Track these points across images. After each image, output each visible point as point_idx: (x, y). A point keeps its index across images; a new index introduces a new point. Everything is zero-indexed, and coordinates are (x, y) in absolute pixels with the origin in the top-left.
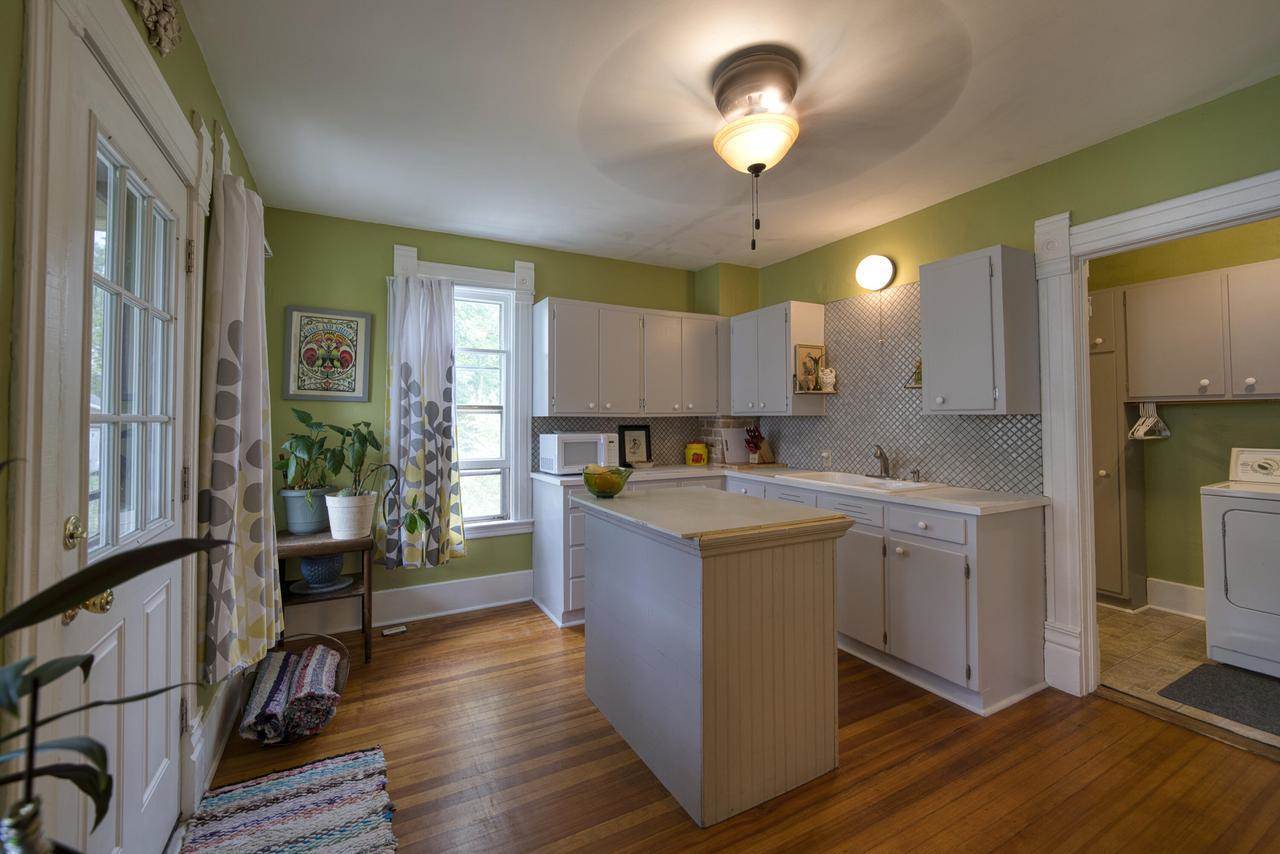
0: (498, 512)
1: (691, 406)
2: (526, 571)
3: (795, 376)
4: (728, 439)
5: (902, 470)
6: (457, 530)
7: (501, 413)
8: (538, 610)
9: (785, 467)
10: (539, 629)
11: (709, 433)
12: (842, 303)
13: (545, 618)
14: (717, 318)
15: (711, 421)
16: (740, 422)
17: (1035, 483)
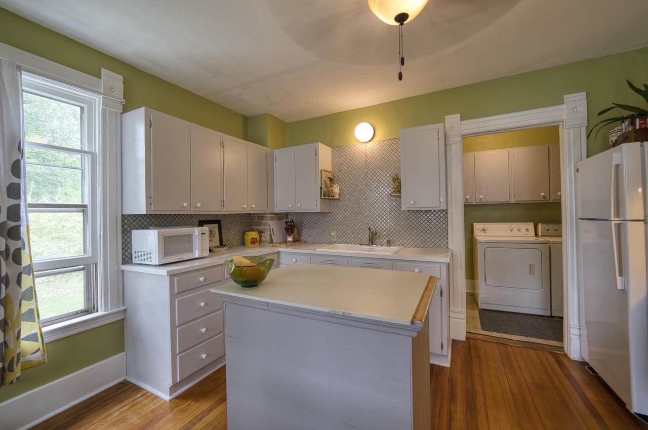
0: (81, 306)
1: (253, 206)
2: (119, 355)
3: (321, 188)
4: (273, 227)
5: (378, 240)
6: (33, 338)
7: (83, 211)
8: (138, 389)
9: (306, 242)
10: (147, 410)
11: (260, 224)
12: (343, 148)
13: (148, 395)
14: (267, 149)
15: (261, 217)
16: (280, 216)
17: (444, 243)
